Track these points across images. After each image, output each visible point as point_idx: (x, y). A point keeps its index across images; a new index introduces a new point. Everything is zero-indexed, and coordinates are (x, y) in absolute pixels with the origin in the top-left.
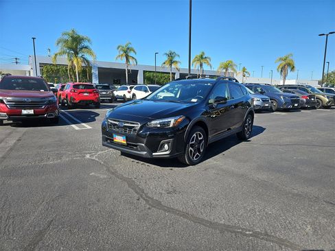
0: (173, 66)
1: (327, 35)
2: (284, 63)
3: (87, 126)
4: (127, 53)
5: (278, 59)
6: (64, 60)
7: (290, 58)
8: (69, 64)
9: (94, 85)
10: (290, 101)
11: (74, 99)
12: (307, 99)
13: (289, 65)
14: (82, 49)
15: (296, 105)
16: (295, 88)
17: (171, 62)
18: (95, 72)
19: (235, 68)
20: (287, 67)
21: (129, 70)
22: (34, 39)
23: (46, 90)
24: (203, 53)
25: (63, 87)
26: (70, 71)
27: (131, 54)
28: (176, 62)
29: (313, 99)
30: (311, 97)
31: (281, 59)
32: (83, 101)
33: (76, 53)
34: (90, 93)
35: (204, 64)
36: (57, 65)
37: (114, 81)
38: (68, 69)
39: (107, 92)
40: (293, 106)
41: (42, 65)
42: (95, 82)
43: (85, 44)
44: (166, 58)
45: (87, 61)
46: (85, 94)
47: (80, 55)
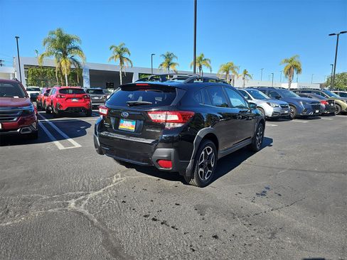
0: (171, 68)
1: (338, 35)
2: (290, 65)
3: (74, 143)
4: (121, 54)
5: (283, 60)
6: (51, 61)
7: (297, 59)
8: (57, 66)
9: (85, 90)
10: (311, 107)
11: (60, 106)
12: (326, 105)
13: (295, 67)
14: (71, 49)
15: (317, 111)
16: (310, 92)
17: (169, 64)
18: (86, 75)
19: (236, 70)
20: (293, 69)
21: (123, 73)
22: (17, 38)
23: (21, 96)
24: (202, 55)
25: (48, 91)
26: (58, 73)
27: (126, 55)
28: (174, 64)
29: (332, 105)
30: (330, 102)
31: (286, 61)
32: (72, 108)
33: (65, 54)
34: (80, 98)
35: (203, 67)
36: (43, 67)
37: (107, 84)
38: (56, 71)
39: (99, 97)
40: (314, 112)
41: (27, 67)
42: (86, 85)
43: (75, 44)
44: (163, 60)
45: (78, 63)
46: (74, 100)
47: (69, 56)
